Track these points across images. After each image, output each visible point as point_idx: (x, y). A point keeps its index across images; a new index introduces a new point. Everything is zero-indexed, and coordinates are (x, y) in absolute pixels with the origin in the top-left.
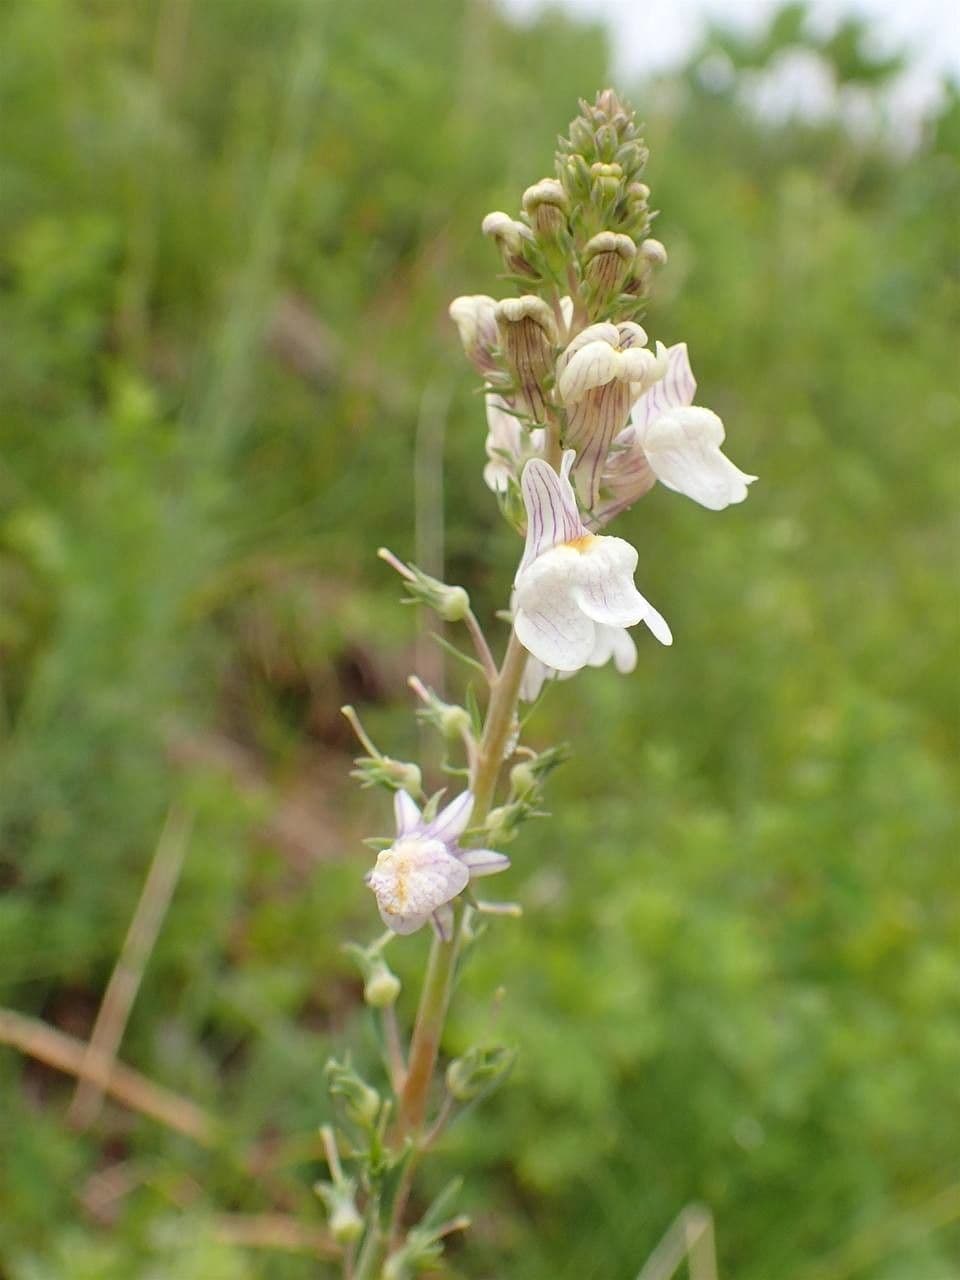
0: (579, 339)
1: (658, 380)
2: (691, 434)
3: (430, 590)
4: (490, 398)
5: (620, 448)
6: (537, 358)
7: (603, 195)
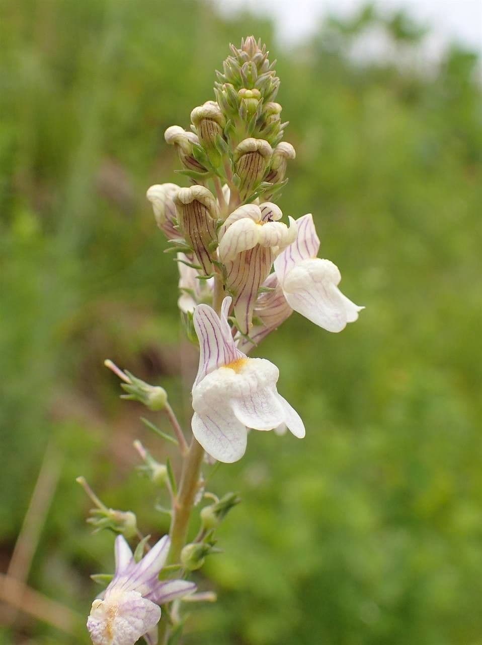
0: (232, 216)
1: (293, 241)
2: (317, 279)
3: (140, 389)
4: (181, 256)
5: (265, 290)
6: (203, 229)
7: (247, 111)
